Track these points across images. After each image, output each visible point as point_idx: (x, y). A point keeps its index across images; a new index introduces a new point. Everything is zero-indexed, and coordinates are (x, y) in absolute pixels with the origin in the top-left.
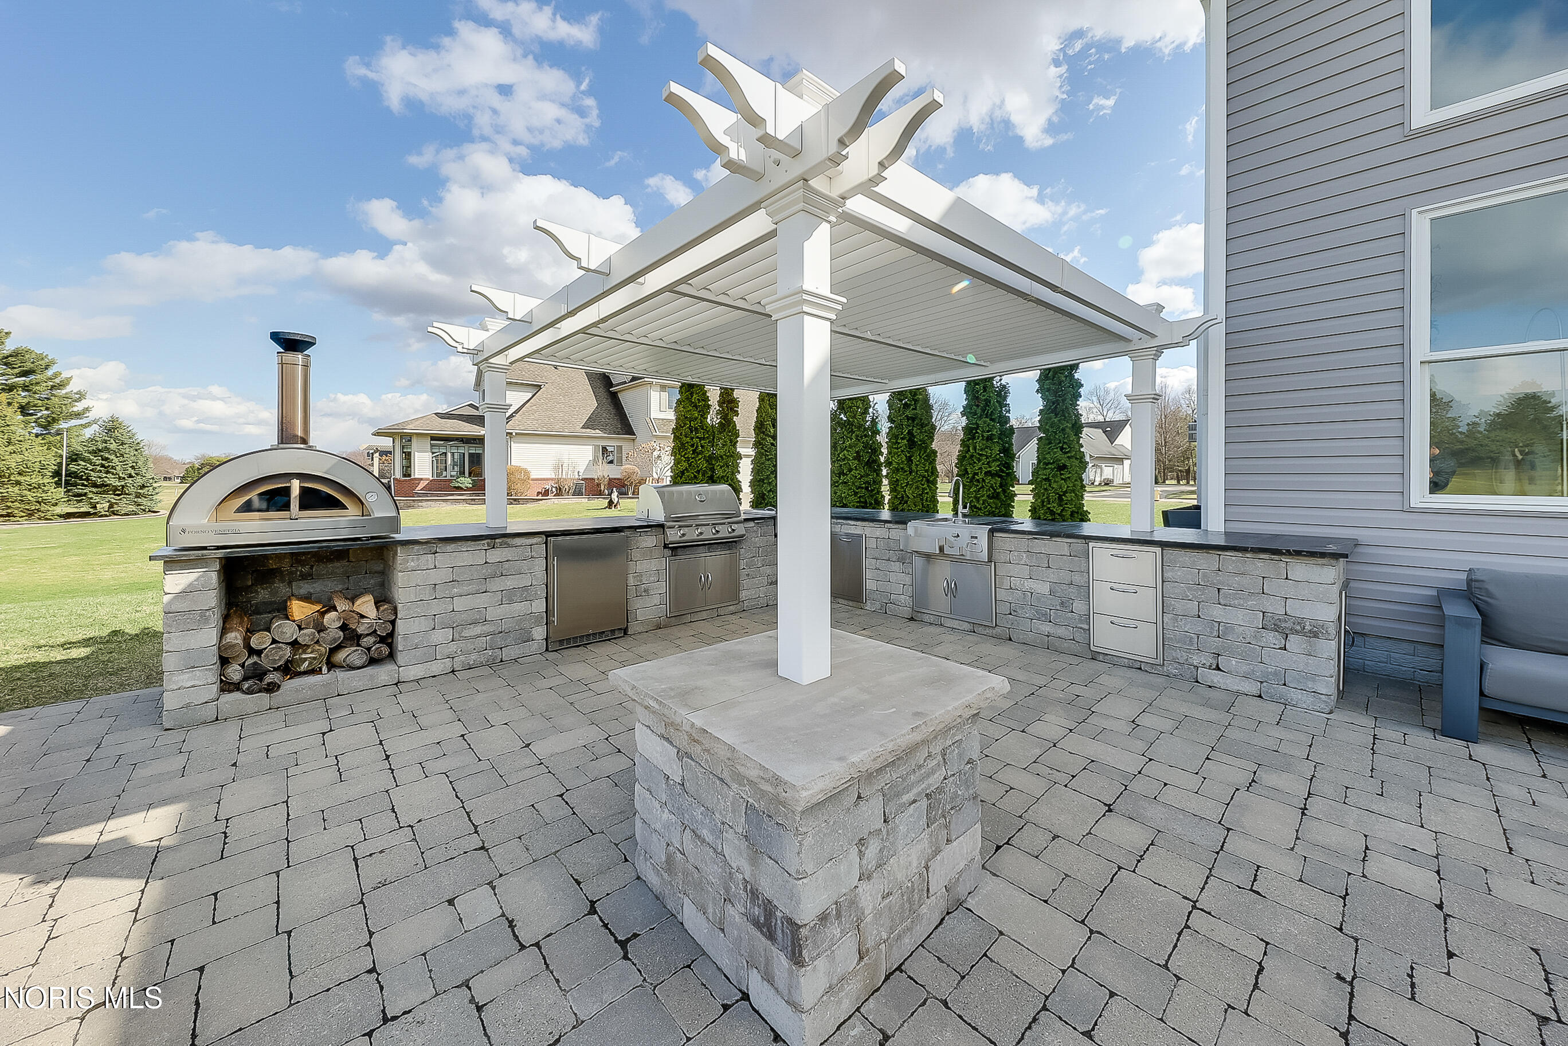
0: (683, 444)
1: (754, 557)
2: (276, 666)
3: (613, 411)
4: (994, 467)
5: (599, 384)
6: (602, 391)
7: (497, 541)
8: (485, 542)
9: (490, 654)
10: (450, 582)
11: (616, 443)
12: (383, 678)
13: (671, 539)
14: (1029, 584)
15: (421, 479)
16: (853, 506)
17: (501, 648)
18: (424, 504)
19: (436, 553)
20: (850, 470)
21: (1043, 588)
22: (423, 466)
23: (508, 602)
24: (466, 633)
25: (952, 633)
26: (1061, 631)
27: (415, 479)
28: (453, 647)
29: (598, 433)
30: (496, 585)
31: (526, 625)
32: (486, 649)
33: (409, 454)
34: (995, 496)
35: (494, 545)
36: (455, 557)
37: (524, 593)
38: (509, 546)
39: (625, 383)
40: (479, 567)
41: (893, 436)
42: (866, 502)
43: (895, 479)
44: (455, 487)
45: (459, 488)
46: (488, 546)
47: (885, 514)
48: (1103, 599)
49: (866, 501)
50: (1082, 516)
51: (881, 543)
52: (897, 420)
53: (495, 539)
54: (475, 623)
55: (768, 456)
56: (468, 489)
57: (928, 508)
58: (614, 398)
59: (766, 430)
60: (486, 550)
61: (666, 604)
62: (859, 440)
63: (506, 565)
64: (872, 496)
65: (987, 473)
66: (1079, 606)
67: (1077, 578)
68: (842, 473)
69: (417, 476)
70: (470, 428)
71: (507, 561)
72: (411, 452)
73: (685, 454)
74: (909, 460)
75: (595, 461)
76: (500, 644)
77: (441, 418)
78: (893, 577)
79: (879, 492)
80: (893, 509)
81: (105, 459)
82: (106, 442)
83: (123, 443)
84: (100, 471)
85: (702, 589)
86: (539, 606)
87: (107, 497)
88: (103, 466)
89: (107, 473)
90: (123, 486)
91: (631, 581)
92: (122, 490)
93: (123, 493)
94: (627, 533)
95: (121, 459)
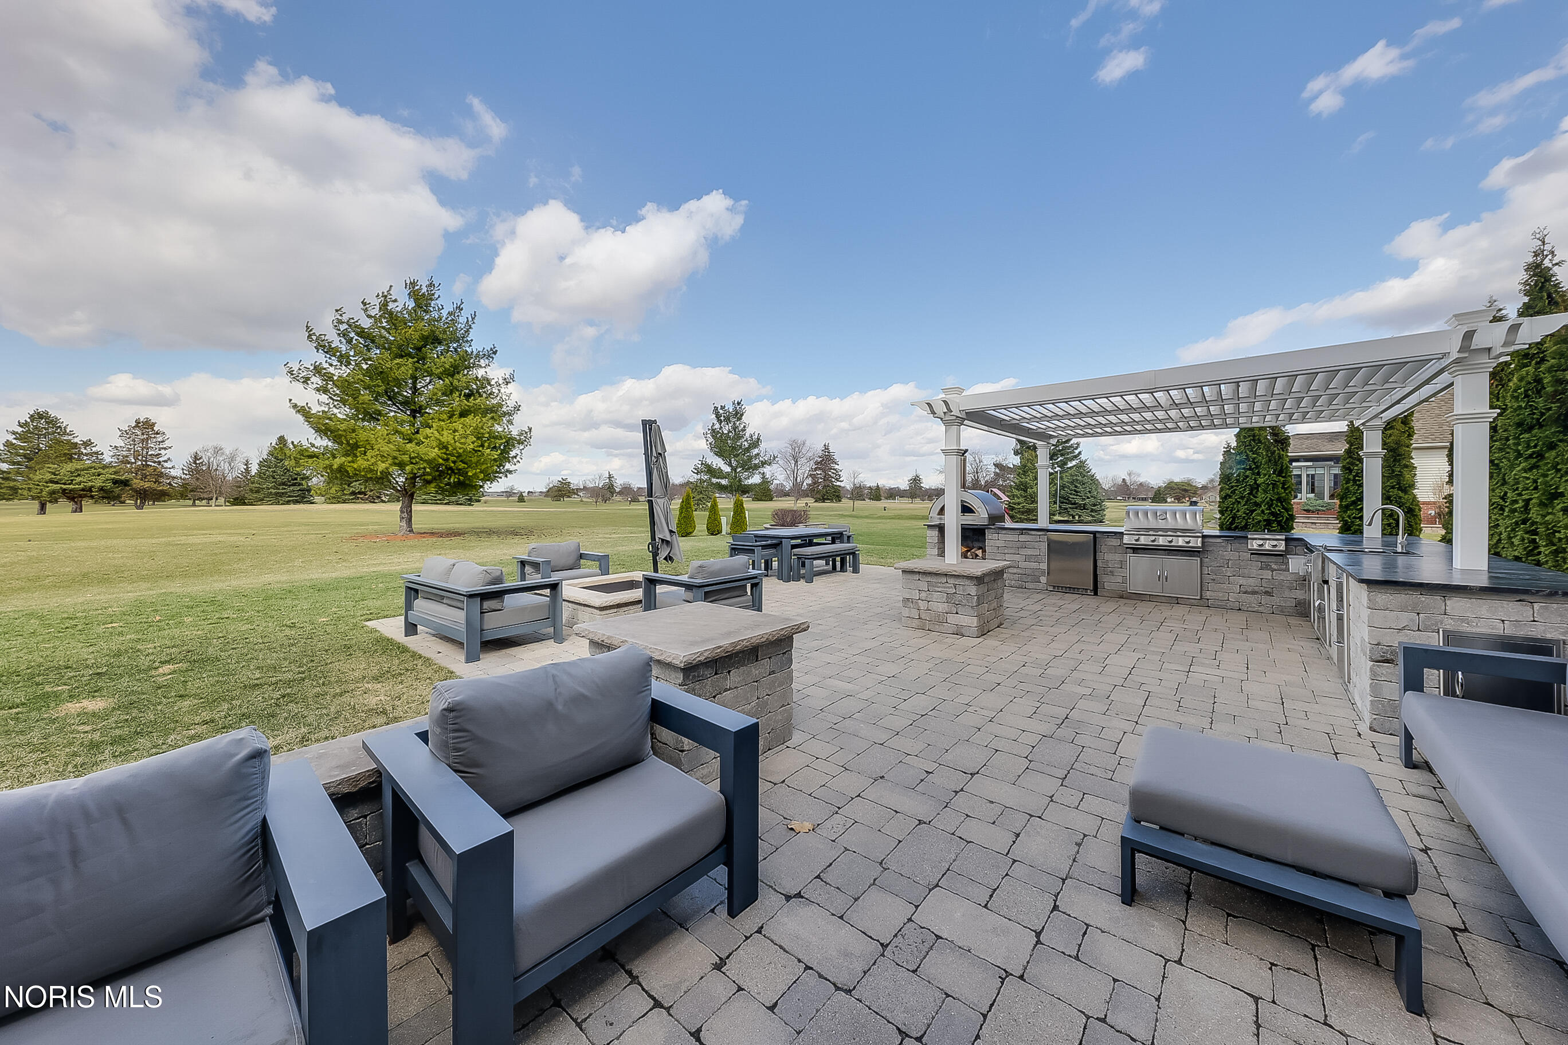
7: (1024, 531)
8: (1018, 531)
10: (1004, 547)
13: (1126, 541)
19: (999, 534)
23: (1028, 561)
30: (1023, 552)
31: (1038, 574)
35: (1022, 533)
36: (1006, 536)
37: (1036, 558)
38: (1029, 534)
40: (1016, 542)
60: (1019, 535)
61: (1127, 584)
63: (1027, 543)
71: (1028, 541)
81: (1076, 487)
82: (1076, 475)
83: (1085, 476)
84: (1074, 495)
85: (1159, 580)
86: (1044, 566)
87: (1078, 511)
88: (1075, 491)
89: (1077, 495)
90: (1084, 504)
91: (1099, 564)
92: (1084, 507)
93: (1084, 509)
94: (1097, 535)
95: (1084, 486)
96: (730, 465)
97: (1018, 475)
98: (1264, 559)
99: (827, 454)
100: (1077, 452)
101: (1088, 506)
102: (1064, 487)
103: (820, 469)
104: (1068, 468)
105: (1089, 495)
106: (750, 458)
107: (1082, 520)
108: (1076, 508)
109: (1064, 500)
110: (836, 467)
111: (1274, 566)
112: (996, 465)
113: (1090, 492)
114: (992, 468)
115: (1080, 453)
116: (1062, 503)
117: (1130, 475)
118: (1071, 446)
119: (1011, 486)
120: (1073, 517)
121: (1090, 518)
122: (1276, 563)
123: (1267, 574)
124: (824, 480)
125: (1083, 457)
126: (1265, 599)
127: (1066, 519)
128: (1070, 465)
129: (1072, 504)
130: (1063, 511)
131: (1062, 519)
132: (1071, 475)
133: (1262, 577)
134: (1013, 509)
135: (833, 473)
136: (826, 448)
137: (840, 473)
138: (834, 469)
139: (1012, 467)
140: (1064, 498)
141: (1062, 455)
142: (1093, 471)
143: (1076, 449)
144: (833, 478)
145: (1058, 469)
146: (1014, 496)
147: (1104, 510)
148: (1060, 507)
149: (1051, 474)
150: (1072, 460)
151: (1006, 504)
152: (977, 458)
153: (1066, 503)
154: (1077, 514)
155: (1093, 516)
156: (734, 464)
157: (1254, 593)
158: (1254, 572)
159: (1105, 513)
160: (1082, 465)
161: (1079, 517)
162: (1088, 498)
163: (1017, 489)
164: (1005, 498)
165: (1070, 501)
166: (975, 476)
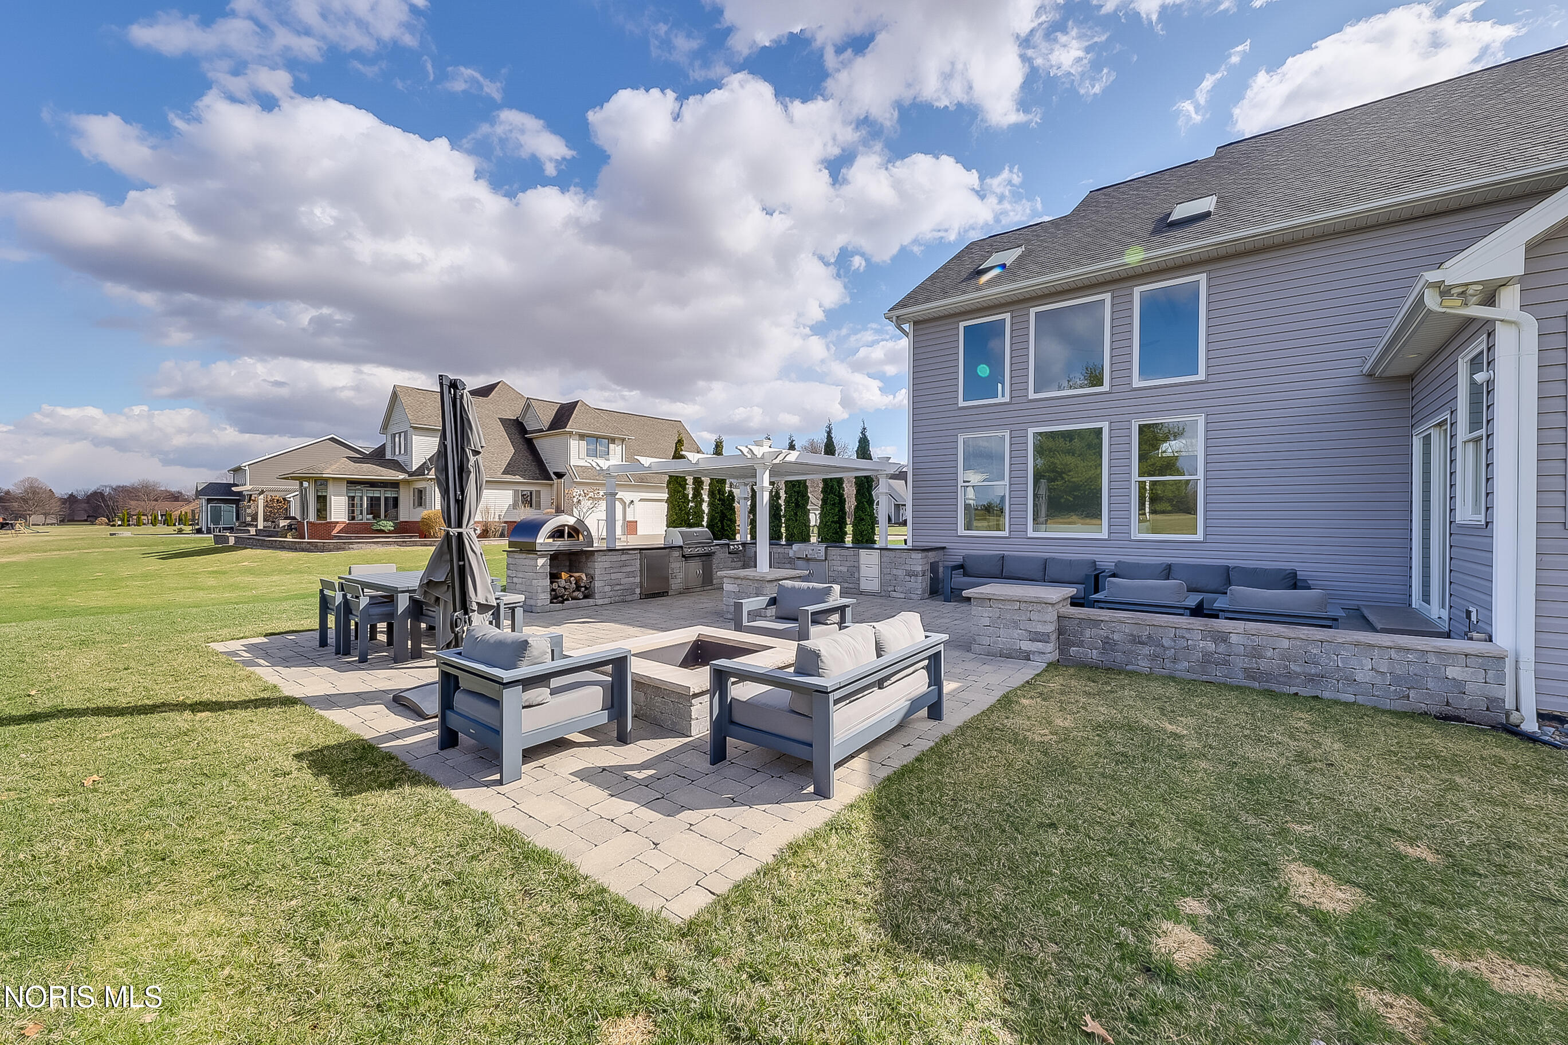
3: (530, 458)
4: (836, 519)
5: (513, 430)
6: (517, 437)
10: (611, 566)
11: (533, 488)
12: (588, 604)
14: (840, 568)
15: (338, 523)
17: (627, 596)
18: (355, 546)
21: (845, 569)
22: (338, 510)
23: (628, 577)
24: (615, 588)
26: (851, 586)
27: (332, 523)
28: (611, 594)
29: (518, 479)
30: (625, 570)
31: (634, 587)
32: (621, 596)
33: (325, 497)
34: (836, 533)
37: (634, 574)
38: (628, 554)
39: (542, 431)
40: (619, 562)
41: (787, 501)
44: (377, 530)
45: (382, 531)
47: (783, 542)
48: (864, 571)
50: (874, 542)
51: (781, 556)
52: (789, 493)
54: (618, 584)
56: (390, 532)
57: (806, 539)
58: (530, 444)
61: (683, 583)
65: (832, 522)
66: (856, 575)
67: (856, 564)
69: (333, 520)
70: (386, 473)
71: (628, 560)
72: (326, 496)
74: (796, 514)
75: (515, 506)
76: (625, 594)
77: (354, 462)
79: (780, 531)
80: (787, 540)
86: (638, 580)
91: (670, 572)
94: (670, 550)
123: (733, 564)
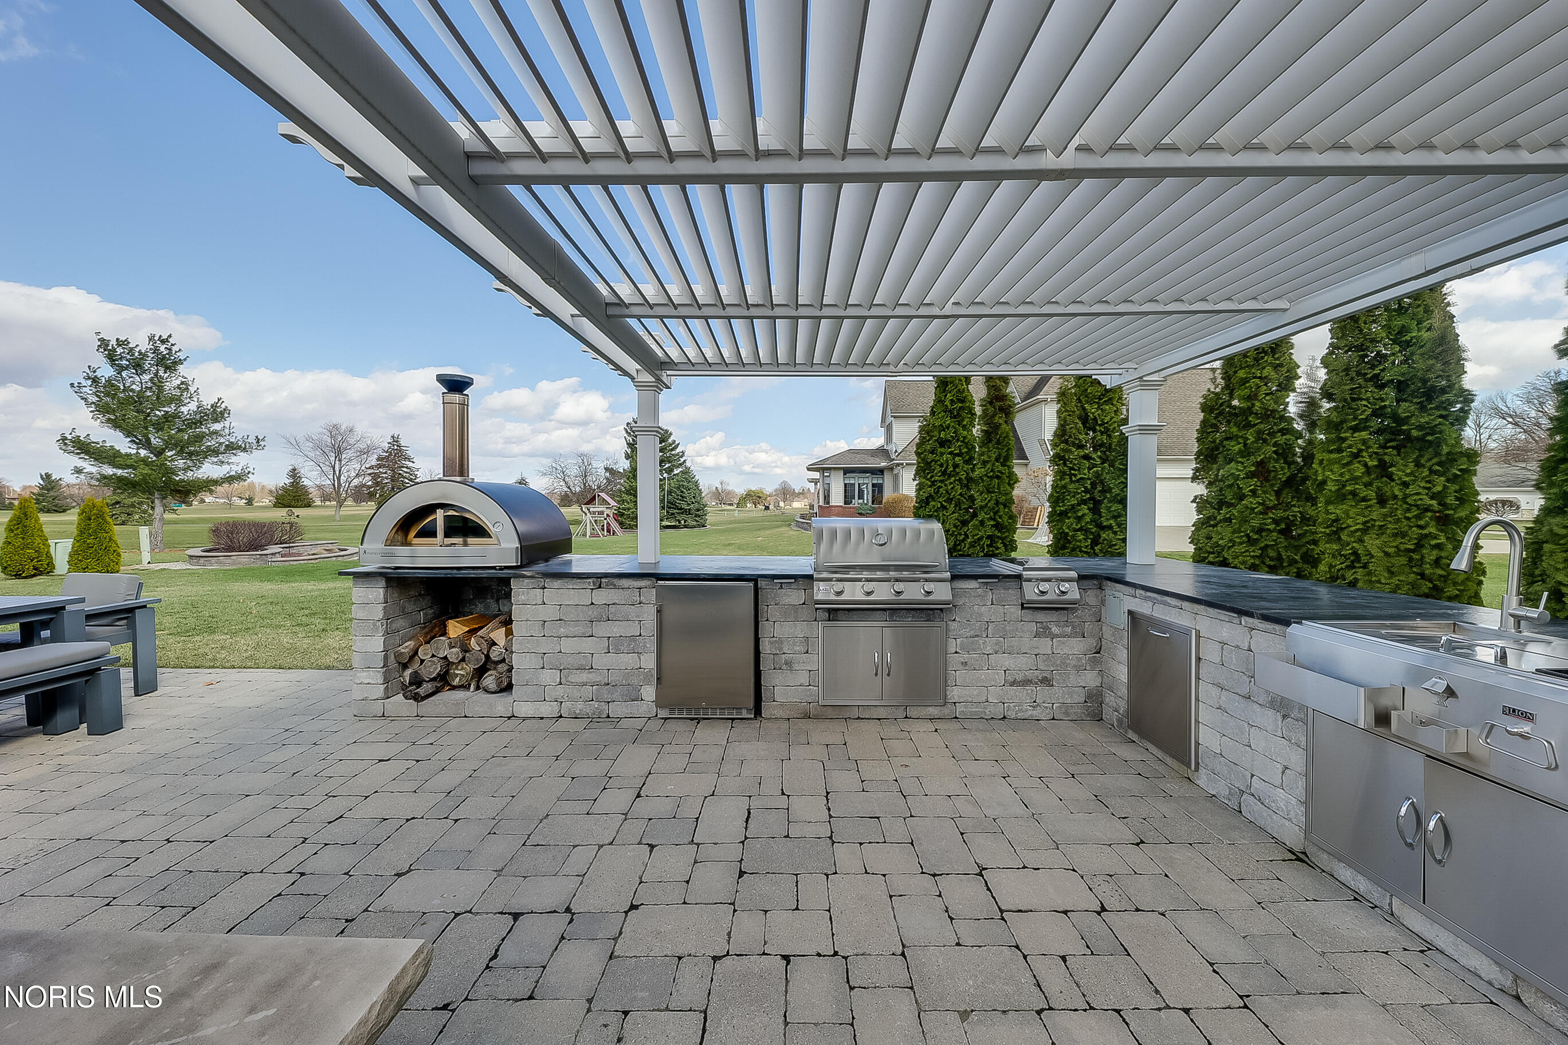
0: (928, 464)
1: (977, 636)
2: (431, 677)
7: (603, 580)
8: (591, 580)
9: (596, 706)
10: (557, 620)
12: (500, 708)
13: (819, 596)
15: (836, 506)
16: (1244, 563)
17: (609, 702)
19: (546, 588)
20: (1242, 497)
22: (837, 496)
23: (614, 651)
24: (573, 678)
25: (1417, 964)
27: (832, 506)
28: (560, 691)
30: (603, 629)
31: (635, 681)
32: (593, 700)
35: (600, 585)
36: (562, 594)
37: (631, 644)
38: (615, 587)
40: (584, 607)
42: (1279, 558)
43: (1332, 517)
46: (594, 585)
49: (1279, 554)
53: (601, 578)
54: (581, 668)
55: (1075, 475)
59: (1070, 437)
60: (592, 589)
61: (818, 686)
62: (1265, 441)
63: (612, 609)
64: (1297, 548)
68: (1221, 504)
70: (872, 461)
71: (614, 604)
73: (932, 477)
76: (607, 697)
77: (853, 453)
78: (1258, 739)
81: (682, 492)
82: (682, 481)
83: (690, 482)
84: (680, 500)
85: (876, 674)
86: (649, 661)
87: (684, 516)
88: (681, 496)
89: (683, 501)
90: (689, 509)
91: (766, 647)
92: (688, 512)
93: (690, 514)
94: (761, 583)
95: (689, 492)
96: (147, 444)
97: (628, 479)
98: (1041, 616)
99: (396, 447)
100: (682, 460)
101: (693, 512)
102: (671, 493)
103: (384, 466)
104: (674, 475)
105: (693, 500)
106: (199, 438)
107: (688, 525)
108: (682, 514)
109: (672, 505)
110: (410, 464)
111: (1055, 630)
112: (606, 469)
113: (694, 497)
114: (602, 472)
115: (685, 461)
116: (670, 508)
117: (721, 484)
118: (678, 454)
119: (620, 491)
120: (680, 522)
121: (695, 523)
122: (1057, 623)
123: (1045, 645)
124: (393, 481)
125: (688, 464)
126: (1042, 693)
127: (673, 524)
128: (676, 472)
129: (679, 509)
130: (671, 516)
131: (669, 524)
132: (678, 481)
133: (1037, 651)
134: (622, 515)
135: (406, 473)
136: (395, 440)
137: (416, 473)
138: (407, 468)
139: (622, 471)
140: (672, 503)
141: (669, 462)
142: (697, 478)
143: (682, 457)
144: (406, 478)
145: (665, 475)
146: (623, 501)
147: (706, 515)
148: (668, 512)
149: (661, 480)
150: (678, 467)
151: (615, 510)
152: (585, 461)
153: (673, 508)
154: (683, 519)
155: (697, 521)
156: (155, 441)
157: (1026, 682)
158: (1027, 642)
159: (707, 517)
160: (687, 472)
161: (685, 522)
162: (693, 503)
163: (627, 494)
164: (613, 503)
165: (677, 506)
166: (583, 480)
